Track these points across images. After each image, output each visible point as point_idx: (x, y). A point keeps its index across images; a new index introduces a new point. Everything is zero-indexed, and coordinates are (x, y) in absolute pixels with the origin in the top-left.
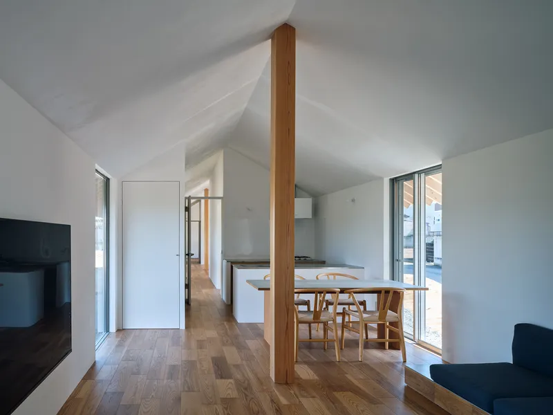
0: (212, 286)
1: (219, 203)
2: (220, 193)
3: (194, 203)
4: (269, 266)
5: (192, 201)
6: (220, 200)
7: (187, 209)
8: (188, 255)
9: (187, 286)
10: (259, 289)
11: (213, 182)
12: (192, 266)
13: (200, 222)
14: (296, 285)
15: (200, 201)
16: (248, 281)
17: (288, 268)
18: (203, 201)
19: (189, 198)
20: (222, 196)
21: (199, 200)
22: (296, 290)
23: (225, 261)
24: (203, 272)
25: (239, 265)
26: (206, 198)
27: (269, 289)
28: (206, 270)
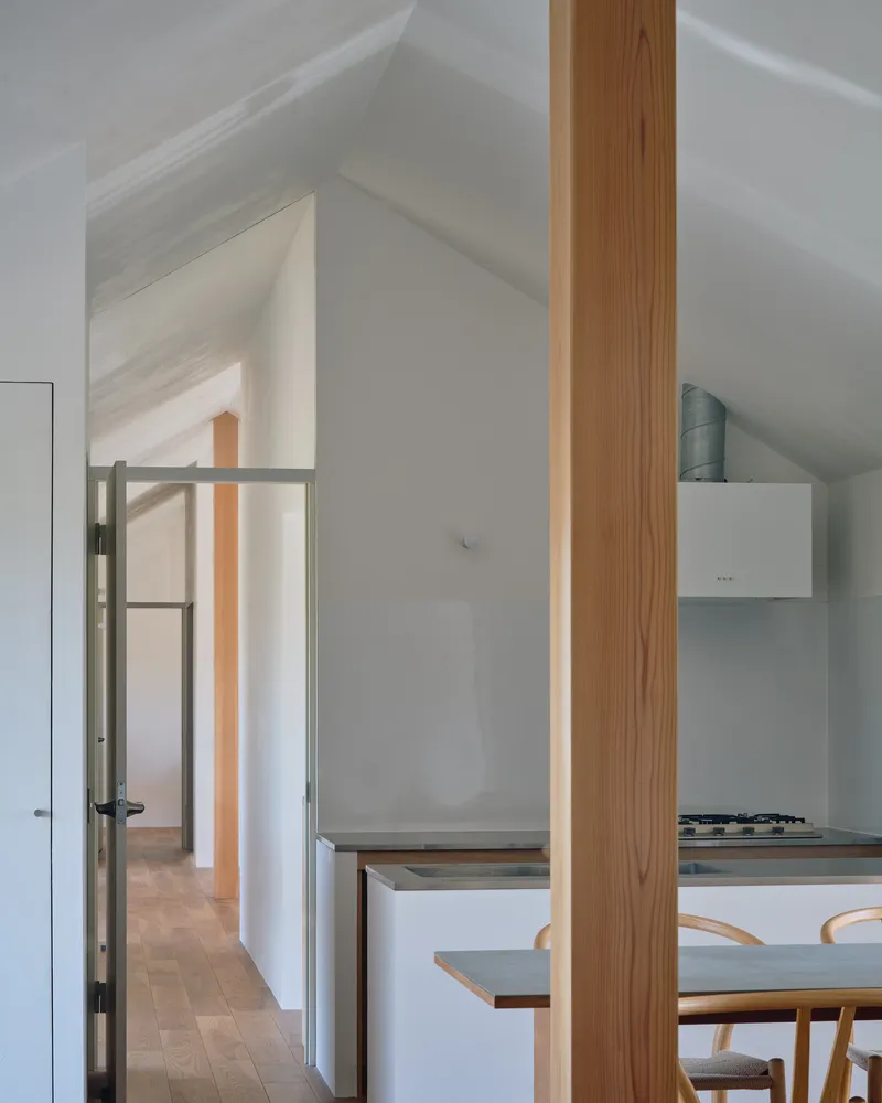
0: (259, 993)
1: (292, 505)
2: (299, 449)
3: (149, 501)
4: (547, 873)
5: (134, 490)
6: (298, 491)
7: (103, 539)
8: (109, 809)
9: (103, 997)
10: (502, 1002)
11: (262, 379)
12: (139, 879)
13: (189, 610)
14: (688, 972)
15: (190, 491)
16: (447, 960)
17: (642, 879)
18: (205, 492)
19: (116, 476)
20: (311, 466)
21: (180, 481)
22: (685, 1005)
23: (324, 848)
24: (207, 913)
25: (400, 870)
26: (225, 474)
27: (542, 1001)
28: (224, 902)
